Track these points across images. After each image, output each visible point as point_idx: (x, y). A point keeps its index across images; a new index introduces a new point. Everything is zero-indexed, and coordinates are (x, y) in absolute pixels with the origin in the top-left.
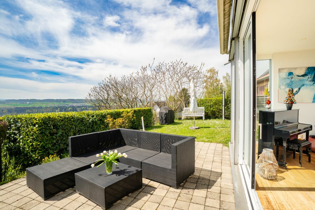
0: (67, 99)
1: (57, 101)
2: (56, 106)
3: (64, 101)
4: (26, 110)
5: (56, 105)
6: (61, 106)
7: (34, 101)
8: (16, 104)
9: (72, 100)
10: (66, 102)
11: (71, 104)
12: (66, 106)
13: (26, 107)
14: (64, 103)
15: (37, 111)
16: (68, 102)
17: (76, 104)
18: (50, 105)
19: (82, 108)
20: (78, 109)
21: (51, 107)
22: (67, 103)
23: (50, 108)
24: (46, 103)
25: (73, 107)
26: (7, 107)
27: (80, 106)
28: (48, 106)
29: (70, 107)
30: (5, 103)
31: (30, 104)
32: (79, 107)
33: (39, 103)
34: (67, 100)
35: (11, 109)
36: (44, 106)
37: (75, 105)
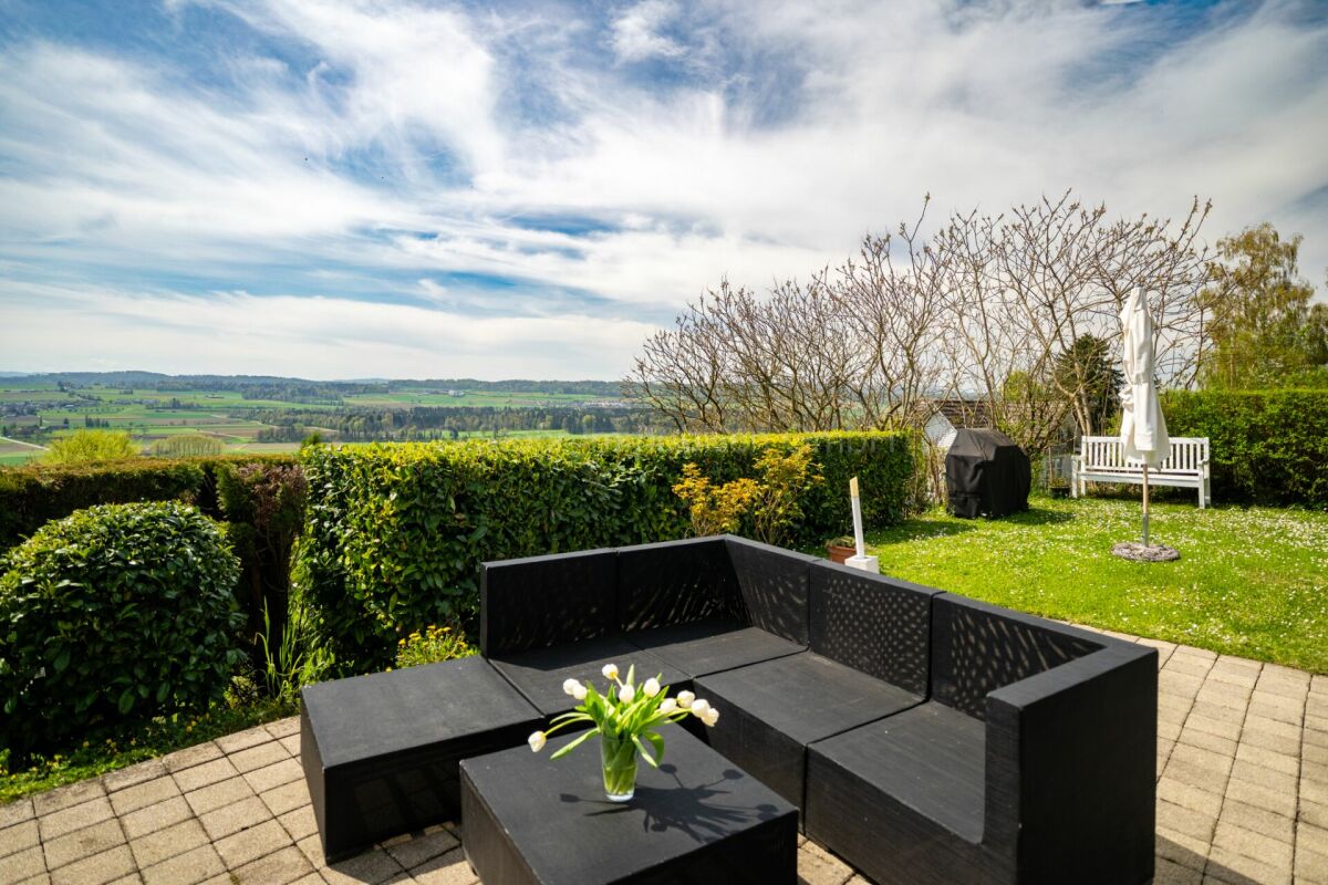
0: (578, 380)
1: (546, 387)
2: (541, 408)
3: (569, 388)
4: (444, 419)
5: (539, 401)
6: (557, 406)
7: (469, 387)
8: (416, 395)
9: (596, 384)
10: (576, 393)
11: (590, 401)
12: (575, 407)
13: (444, 406)
14: (567, 396)
15: (477, 421)
16: (583, 392)
17: (611, 399)
18: (519, 402)
19: (632, 418)
20: (616, 421)
21: (524, 410)
22: (579, 397)
23: (518, 412)
24: (507, 394)
25: (599, 411)
26: (392, 408)
27: (626, 411)
28: (513, 407)
29: (588, 411)
30: (387, 392)
31: (458, 396)
32: (619, 412)
33: (484, 393)
34: (577, 383)
35: (404, 412)
36: (500, 404)
37: (604, 403)
